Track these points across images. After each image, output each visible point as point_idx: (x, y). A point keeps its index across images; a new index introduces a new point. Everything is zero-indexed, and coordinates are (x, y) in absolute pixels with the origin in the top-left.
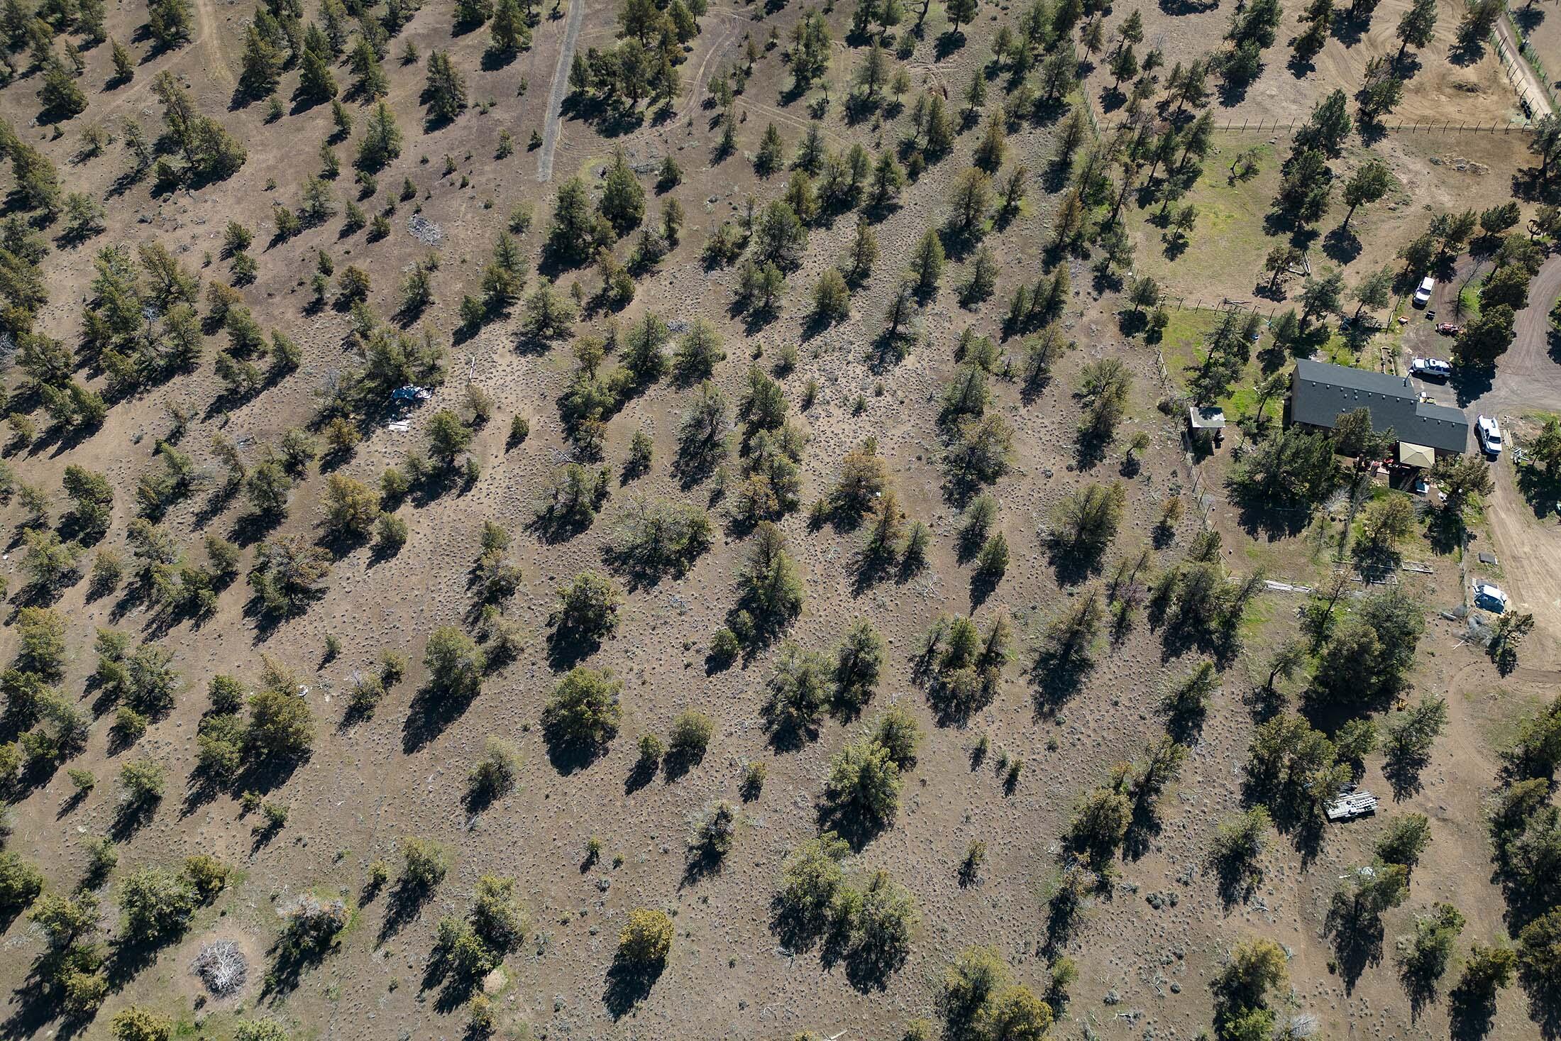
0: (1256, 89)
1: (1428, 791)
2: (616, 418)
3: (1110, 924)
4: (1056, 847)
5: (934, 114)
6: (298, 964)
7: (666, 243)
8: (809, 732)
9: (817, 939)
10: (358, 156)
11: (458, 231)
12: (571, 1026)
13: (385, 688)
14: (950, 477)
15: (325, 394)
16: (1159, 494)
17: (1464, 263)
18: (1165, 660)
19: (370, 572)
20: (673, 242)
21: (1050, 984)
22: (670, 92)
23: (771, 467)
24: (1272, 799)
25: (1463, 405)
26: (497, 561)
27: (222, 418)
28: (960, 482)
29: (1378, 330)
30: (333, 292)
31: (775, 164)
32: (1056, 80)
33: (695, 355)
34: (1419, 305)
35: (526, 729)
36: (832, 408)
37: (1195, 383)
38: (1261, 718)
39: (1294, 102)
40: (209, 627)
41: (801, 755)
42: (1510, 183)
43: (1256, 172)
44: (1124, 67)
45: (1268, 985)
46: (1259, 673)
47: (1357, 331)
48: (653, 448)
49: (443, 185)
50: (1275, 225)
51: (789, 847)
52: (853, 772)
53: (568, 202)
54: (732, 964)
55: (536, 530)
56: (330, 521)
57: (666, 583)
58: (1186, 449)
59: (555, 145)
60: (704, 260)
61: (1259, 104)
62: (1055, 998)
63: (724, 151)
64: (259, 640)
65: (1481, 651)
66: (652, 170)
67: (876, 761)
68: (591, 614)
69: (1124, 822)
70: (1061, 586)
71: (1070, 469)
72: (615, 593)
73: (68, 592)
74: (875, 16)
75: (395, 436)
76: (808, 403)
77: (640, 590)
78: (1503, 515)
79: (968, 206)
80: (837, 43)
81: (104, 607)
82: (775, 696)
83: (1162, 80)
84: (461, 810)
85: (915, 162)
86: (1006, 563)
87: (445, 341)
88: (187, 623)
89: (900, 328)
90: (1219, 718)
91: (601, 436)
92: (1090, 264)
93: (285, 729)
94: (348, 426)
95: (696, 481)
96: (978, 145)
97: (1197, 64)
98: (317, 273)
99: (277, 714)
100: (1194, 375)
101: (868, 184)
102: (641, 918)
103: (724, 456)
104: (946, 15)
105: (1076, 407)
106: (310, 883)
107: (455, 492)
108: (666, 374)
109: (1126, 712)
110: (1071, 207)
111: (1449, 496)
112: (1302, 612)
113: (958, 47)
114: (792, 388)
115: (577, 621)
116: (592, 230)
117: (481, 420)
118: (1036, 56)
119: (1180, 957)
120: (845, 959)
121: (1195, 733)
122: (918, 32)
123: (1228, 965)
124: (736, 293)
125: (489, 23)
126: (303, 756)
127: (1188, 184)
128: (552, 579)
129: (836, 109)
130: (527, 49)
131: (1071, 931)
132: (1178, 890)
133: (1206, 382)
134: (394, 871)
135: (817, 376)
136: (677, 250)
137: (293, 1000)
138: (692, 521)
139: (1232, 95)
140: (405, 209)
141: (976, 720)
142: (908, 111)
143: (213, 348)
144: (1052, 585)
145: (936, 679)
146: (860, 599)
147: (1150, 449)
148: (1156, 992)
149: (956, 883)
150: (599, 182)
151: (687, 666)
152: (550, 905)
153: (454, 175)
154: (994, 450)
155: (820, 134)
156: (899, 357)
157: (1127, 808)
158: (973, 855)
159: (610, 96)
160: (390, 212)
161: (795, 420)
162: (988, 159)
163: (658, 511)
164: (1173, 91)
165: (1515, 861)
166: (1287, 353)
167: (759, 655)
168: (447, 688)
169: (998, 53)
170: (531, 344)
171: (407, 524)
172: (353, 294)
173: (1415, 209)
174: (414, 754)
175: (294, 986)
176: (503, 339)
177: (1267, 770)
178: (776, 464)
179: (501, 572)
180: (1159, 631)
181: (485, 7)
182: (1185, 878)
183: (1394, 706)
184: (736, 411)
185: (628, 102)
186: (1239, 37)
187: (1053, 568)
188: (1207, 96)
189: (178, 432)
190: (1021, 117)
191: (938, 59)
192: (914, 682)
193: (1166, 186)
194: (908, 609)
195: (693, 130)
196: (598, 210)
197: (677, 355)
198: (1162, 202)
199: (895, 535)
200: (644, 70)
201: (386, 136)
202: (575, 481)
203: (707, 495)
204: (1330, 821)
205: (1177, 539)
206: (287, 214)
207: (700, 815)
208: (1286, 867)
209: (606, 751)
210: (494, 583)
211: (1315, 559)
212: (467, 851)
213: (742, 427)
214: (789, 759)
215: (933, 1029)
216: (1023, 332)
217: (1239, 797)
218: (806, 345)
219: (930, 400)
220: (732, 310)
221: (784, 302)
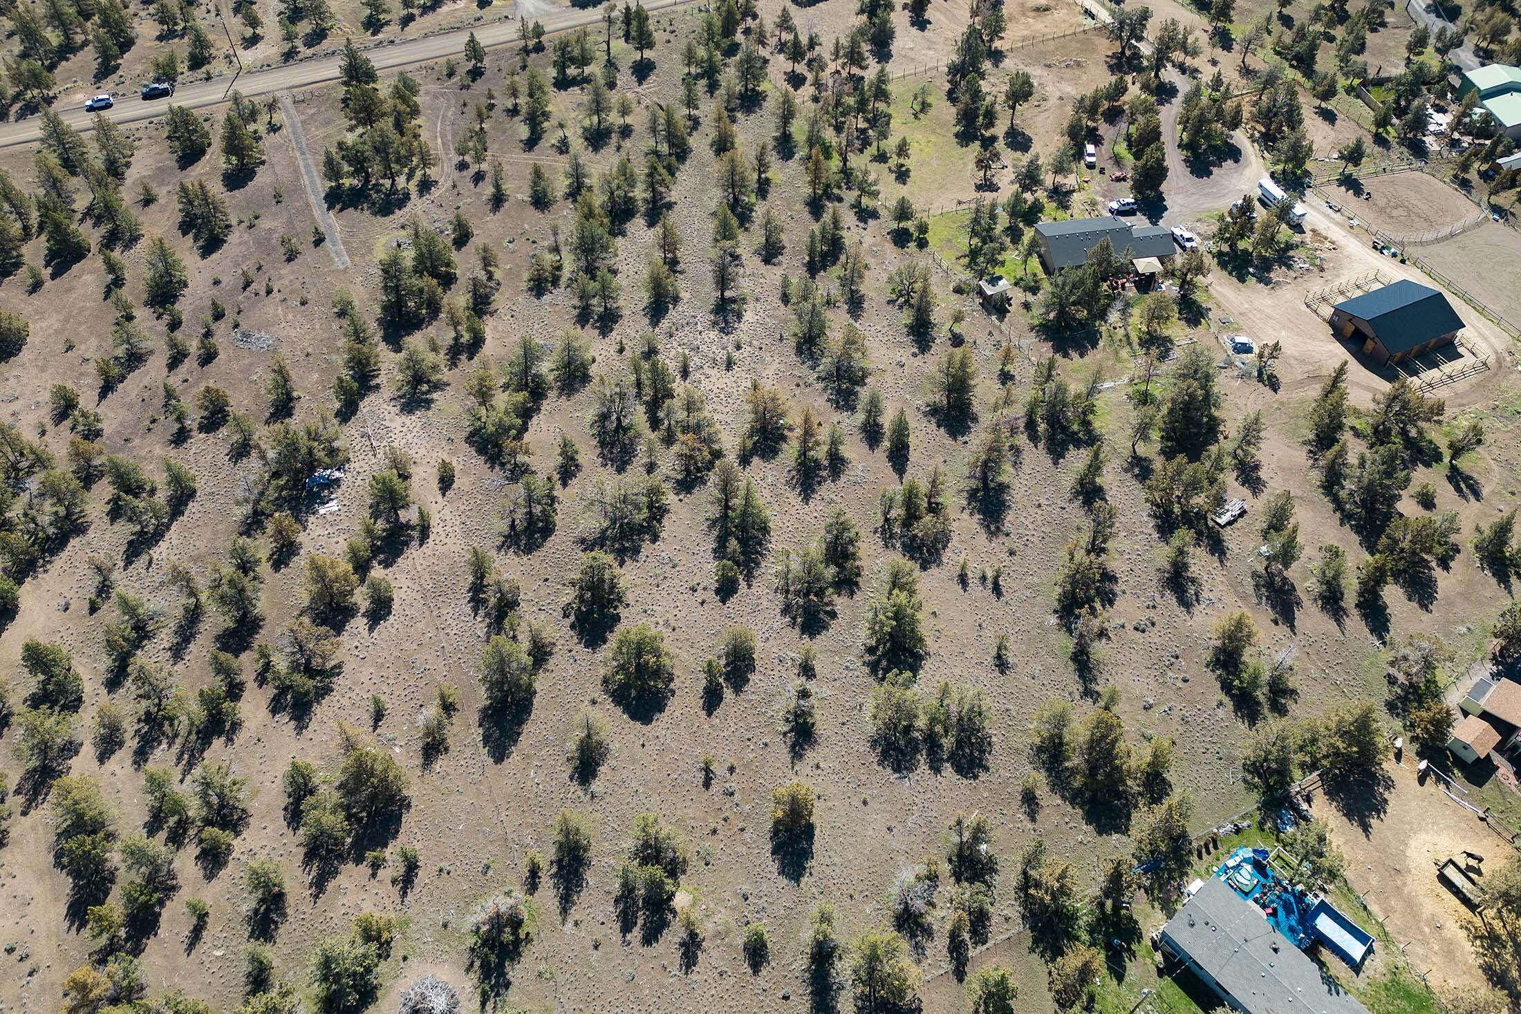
0: (896, 46)
1: (1271, 484)
2: (529, 434)
3: (1119, 656)
4: (1053, 620)
5: (670, 122)
6: (501, 966)
7: (491, 284)
8: (827, 613)
9: (919, 757)
10: (145, 296)
11: (284, 331)
12: (765, 905)
13: (448, 720)
14: (830, 392)
16: (989, 351)
17: (1104, 129)
18: (1056, 463)
19: (375, 634)
20: (496, 282)
22: (424, 164)
25: (1155, 224)
27: (144, 558)
28: (839, 392)
29: (1074, 191)
30: (194, 419)
31: (549, 198)
33: (569, 365)
34: (1091, 166)
35: (594, 702)
36: (706, 370)
37: (970, 265)
38: (1142, 478)
39: (929, 49)
40: (241, 737)
41: (832, 632)
42: (1105, 67)
44: (796, 52)
45: (1246, 647)
46: (1124, 448)
47: (1061, 196)
48: (577, 448)
49: (249, 298)
50: (965, 138)
51: (860, 701)
53: (392, 272)
54: (865, 803)
55: (509, 547)
56: (309, 608)
57: (647, 548)
58: (989, 314)
59: (338, 235)
60: (531, 289)
61: (905, 56)
65: (1254, 382)
66: (444, 231)
68: (604, 590)
71: (915, 355)
72: (613, 569)
73: (74, 762)
74: (573, 60)
75: (329, 517)
76: (685, 373)
77: (628, 562)
78: (1218, 288)
81: (122, 760)
82: (786, 597)
83: (828, 54)
84: (574, 787)
85: (670, 165)
86: (906, 437)
87: (332, 423)
88: (218, 743)
89: (728, 294)
90: (1115, 489)
91: (523, 455)
95: (626, 463)
96: (711, 139)
97: (850, 36)
100: (967, 260)
101: (640, 193)
103: (639, 435)
105: (894, 310)
106: (469, 901)
107: (415, 543)
108: (551, 388)
109: (1050, 509)
110: (817, 163)
111: (1181, 287)
112: (1130, 398)
113: (652, 70)
115: (592, 602)
116: (420, 292)
117: (405, 477)
119: (1177, 657)
120: (947, 761)
122: (611, 64)
124: (575, 308)
125: (214, 149)
126: (405, 803)
127: (887, 126)
128: (546, 580)
129: (577, 143)
130: (263, 163)
131: (1095, 672)
132: (1151, 613)
134: (546, 856)
135: (681, 350)
136: (502, 289)
137: (512, 996)
139: (882, 52)
140: (221, 328)
141: (947, 555)
142: (641, 128)
143: (96, 502)
144: (948, 441)
145: (902, 538)
146: (811, 503)
147: (965, 322)
148: (1175, 687)
149: (997, 673)
151: (703, 603)
152: (694, 825)
153: (254, 286)
154: (856, 358)
156: (739, 316)
158: (999, 649)
159: (368, 181)
160: (208, 334)
161: (682, 388)
162: (725, 148)
164: (840, 61)
165: (1348, 506)
166: (1021, 225)
167: (756, 573)
168: (504, 698)
169: (688, 65)
170: (414, 402)
171: (386, 583)
172: (215, 413)
173: (1053, 101)
174: (506, 761)
175: (508, 985)
176: (385, 406)
177: (1165, 511)
180: (1041, 445)
181: (202, 136)
182: (1151, 604)
183: (1221, 437)
185: (387, 183)
186: (870, 9)
187: (942, 429)
189: (104, 586)
190: (732, 110)
191: (640, 84)
192: (886, 547)
193: (873, 132)
195: (460, 188)
197: (553, 370)
198: (875, 144)
201: (171, 269)
203: (643, 469)
204: (1222, 527)
205: (1018, 378)
206: (103, 365)
208: (1211, 569)
209: (673, 692)
210: (501, 600)
211: (1118, 359)
212: (598, 815)
213: (643, 408)
214: (822, 639)
215: (1040, 780)
216: (824, 268)
217: (1156, 535)
218: (657, 329)
219: (781, 339)
220: (578, 322)
221: (621, 303)
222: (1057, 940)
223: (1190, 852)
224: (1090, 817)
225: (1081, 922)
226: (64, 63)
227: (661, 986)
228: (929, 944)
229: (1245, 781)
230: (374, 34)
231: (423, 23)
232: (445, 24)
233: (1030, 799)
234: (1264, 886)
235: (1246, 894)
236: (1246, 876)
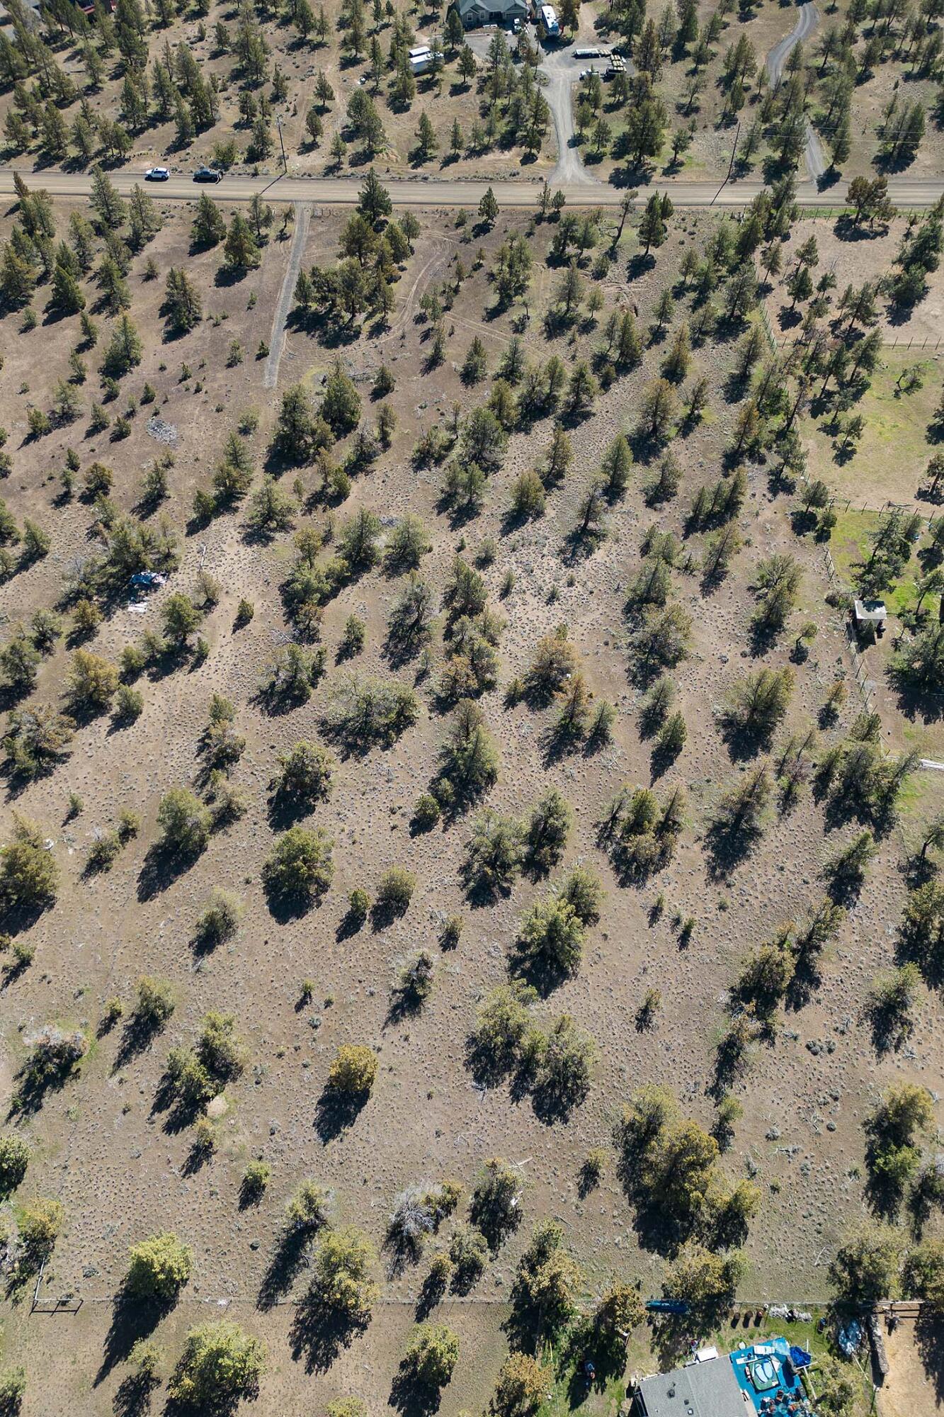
0: (921, 310)
2: (332, 603)
3: (773, 1067)
4: (725, 997)
5: (626, 329)
6: (42, 1088)
7: (380, 445)
8: (502, 889)
9: (507, 1075)
10: (103, 363)
11: (192, 432)
12: (285, 1148)
13: (122, 843)
14: (634, 662)
15: (72, 578)
16: (825, 680)
18: (827, 830)
19: (110, 739)
20: (387, 445)
21: (717, 1120)
22: (385, 308)
23: (472, 650)
24: (923, 957)
26: (224, 731)
28: (643, 665)
30: (79, 485)
31: (479, 374)
32: (738, 299)
33: (404, 547)
35: (248, 882)
36: (528, 597)
37: (860, 578)
38: (914, 884)
41: (495, 910)
43: (919, 386)
44: (800, 288)
45: (915, 1126)
46: (913, 843)
48: (365, 631)
49: (179, 391)
50: (936, 434)
51: (483, 992)
52: (542, 926)
53: (292, 407)
54: (429, 1096)
55: (259, 703)
56: (75, 693)
57: (375, 753)
58: (851, 639)
59: (280, 354)
60: (414, 460)
61: (923, 323)
62: (722, 1133)
63: (433, 362)
64: (10, 798)
66: (368, 379)
67: (562, 916)
68: (307, 780)
69: (787, 976)
70: (734, 761)
71: (744, 655)
72: (329, 761)
74: (573, 239)
75: (133, 616)
76: (506, 592)
77: (352, 759)
79: (655, 414)
80: (538, 264)
82: (472, 856)
83: (835, 300)
84: (189, 953)
85: (607, 374)
86: (683, 739)
87: (179, 532)
89: (591, 525)
90: (876, 884)
91: (319, 619)
92: (766, 468)
93: (33, 878)
94: (92, 607)
95: (403, 662)
96: (665, 358)
97: (867, 286)
98: (65, 468)
99: (25, 864)
100: (861, 571)
101: (564, 393)
102: (348, 1053)
103: (428, 639)
104: (638, 239)
105: (749, 599)
106: (55, 1016)
107: (187, 668)
108: (378, 564)
109: (790, 876)
110: (749, 416)
113: (648, 269)
114: (491, 579)
115: (295, 786)
116: (313, 432)
117: (210, 603)
118: (720, 277)
119: (836, 1099)
120: (531, 1093)
121: (854, 896)
122: (612, 254)
123: (880, 1107)
124: (442, 491)
125: (222, 244)
126: (49, 902)
127: (856, 397)
128: (273, 747)
129: (536, 325)
130: (257, 267)
131: (736, 1074)
132: (835, 1039)
133: (870, 577)
134: (128, 1007)
135: (514, 567)
136: (390, 451)
137: (37, 1120)
138: (400, 698)
139: (900, 314)
140: (144, 412)
141: (654, 881)
142: (602, 327)
144: (725, 761)
145: (618, 843)
146: (550, 771)
147: (817, 638)
148: (813, 1130)
149: (633, 1027)
150: (319, 389)
151: (394, 828)
152: (267, 1038)
153: (189, 382)
154: (674, 637)
155: (521, 347)
156: (590, 552)
157: (790, 963)
158: (649, 1003)
159: (331, 310)
160: (131, 414)
161: (494, 607)
162: (674, 372)
163: (369, 688)
164: (845, 310)
167: (458, 820)
168: (178, 844)
169: (685, 274)
170: (257, 535)
171: (144, 696)
172: (97, 488)
174: (148, 903)
175: (38, 1108)
176: (232, 530)
177: (919, 932)
178: (476, 647)
179: (227, 741)
180: (823, 804)
181: (218, 229)
182: (841, 1028)
184: (441, 598)
185: (347, 316)
186: (907, 262)
187: (726, 745)
188: (876, 315)
190: (706, 333)
191: (630, 280)
192: (598, 846)
193: (837, 398)
194: (594, 780)
195: (406, 342)
196: (318, 414)
197: (388, 547)
198: (833, 413)
199: (583, 713)
200: (362, 287)
201: (129, 345)
202: (295, 660)
203: (414, 674)
205: (840, 720)
206: (38, 415)
207: (403, 962)
208: (934, 1020)
209: (319, 904)
210: (222, 751)
212: (194, 990)
213: (446, 613)
214: (483, 913)
215: (609, 1158)
216: (703, 530)
217: (892, 955)
218: (504, 539)
219: (617, 590)
220: (438, 507)
221: (485, 500)
222: (534, 1330)
223: (726, 1314)
224: (641, 1224)
225: (569, 1327)
226: (151, 130)
227: (158, 1177)
228: (410, 1268)
229: (832, 1270)
230: (414, 167)
231: (465, 166)
232: (482, 173)
233: (590, 1174)
234: (780, 1394)
235: (757, 1391)
236: (767, 1374)
